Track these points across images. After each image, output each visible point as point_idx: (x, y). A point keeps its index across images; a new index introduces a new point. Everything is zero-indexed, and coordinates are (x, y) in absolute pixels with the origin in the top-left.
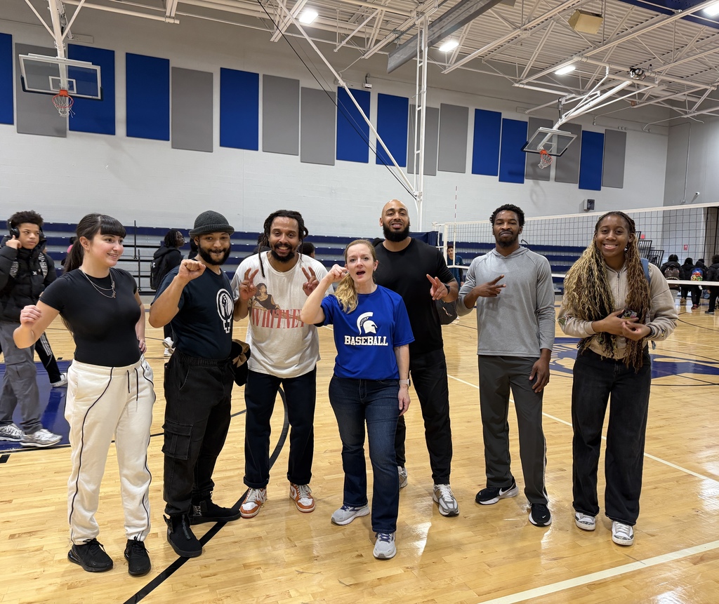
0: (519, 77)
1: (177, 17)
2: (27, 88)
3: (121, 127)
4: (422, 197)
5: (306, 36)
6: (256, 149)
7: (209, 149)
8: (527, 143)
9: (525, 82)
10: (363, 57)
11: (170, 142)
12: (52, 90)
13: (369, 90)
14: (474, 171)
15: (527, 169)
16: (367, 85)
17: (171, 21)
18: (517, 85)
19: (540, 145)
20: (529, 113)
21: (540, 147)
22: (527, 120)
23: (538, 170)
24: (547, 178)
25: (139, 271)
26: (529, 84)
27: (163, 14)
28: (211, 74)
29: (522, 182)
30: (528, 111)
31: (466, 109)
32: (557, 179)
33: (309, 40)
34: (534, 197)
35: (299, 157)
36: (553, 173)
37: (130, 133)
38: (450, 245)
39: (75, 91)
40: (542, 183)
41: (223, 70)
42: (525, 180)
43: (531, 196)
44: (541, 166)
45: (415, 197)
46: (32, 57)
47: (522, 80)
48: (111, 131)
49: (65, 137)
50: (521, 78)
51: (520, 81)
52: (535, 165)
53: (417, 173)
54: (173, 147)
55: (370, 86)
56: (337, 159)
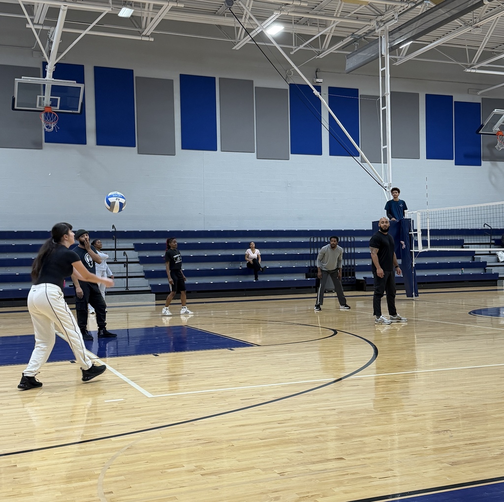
0: (471, 62)
1: (152, 35)
2: (16, 107)
3: (91, 137)
5: (275, 44)
6: (216, 150)
7: (172, 153)
8: (482, 126)
9: (476, 67)
10: (318, 57)
11: (136, 148)
12: (38, 108)
13: (320, 84)
14: (429, 157)
15: (484, 151)
16: (318, 80)
17: (147, 39)
18: (468, 70)
19: (495, 126)
20: (481, 94)
21: (496, 128)
22: (480, 101)
23: (495, 152)
25: (127, 272)
26: (480, 68)
27: (140, 34)
28: (172, 81)
29: (480, 165)
30: (480, 92)
31: (416, 96)
33: (278, 47)
34: (493, 179)
35: (255, 154)
37: (100, 142)
38: (424, 232)
39: (58, 107)
41: (182, 76)
42: (483, 162)
43: (490, 178)
44: (499, 148)
45: (385, 188)
46: (25, 79)
47: (473, 65)
48: (82, 141)
49: (41, 148)
50: (472, 63)
51: (471, 66)
52: (492, 146)
54: (139, 153)
55: (321, 80)
56: (291, 153)
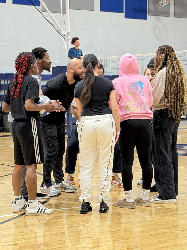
4: (69, 37)
14: (102, 9)
15: (150, 6)
23: (158, 7)
24: (167, 14)
29: (146, 19)
32: (176, 15)
34: (157, 31)
36: (172, 9)
40: (163, 18)
42: (148, 16)
44: (162, 4)
45: (64, 36)
52: (156, 3)
53: (64, 12)
